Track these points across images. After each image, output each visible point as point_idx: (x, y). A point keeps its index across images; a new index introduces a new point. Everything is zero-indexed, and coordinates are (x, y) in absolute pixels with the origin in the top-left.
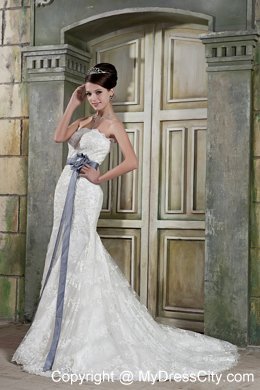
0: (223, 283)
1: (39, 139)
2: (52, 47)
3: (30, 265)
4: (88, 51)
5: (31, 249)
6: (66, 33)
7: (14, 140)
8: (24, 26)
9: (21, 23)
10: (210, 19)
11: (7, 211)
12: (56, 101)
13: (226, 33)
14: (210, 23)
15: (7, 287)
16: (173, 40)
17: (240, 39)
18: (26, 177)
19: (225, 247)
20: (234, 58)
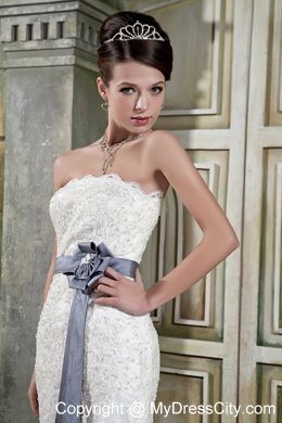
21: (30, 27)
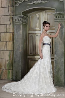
1: (16, 37)
2: (19, 16)
3: (14, 67)
4: (28, 16)
5: (15, 63)
6: (22, 12)
7: (11, 37)
9: (12, 10)
10: (55, 9)
11: (9, 54)
12: (20, 28)
13: (59, 13)
14: (55, 10)
15: (9, 72)
16: (47, 14)
17: (62, 14)
18: (13, 46)
19: (59, 63)
20: (61, 18)
21: (17, 19)
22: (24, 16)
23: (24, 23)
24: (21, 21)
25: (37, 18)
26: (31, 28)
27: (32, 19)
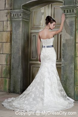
0: (67, 81)
1: (15, 37)
2: (18, 10)
3: (12, 74)
4: (30, 11)
5: (12, 69)
6: (22, 6)
8: (11, 4)
10: (63, 1)
11: (6, 59)
12: (20, 26)
13: (68, 6)
14: (63, 2)
15: (6, 81)
16: (54, 8)
17: (72, 7)
18: (11, 48)
19: (67, 69)
20: (70, 13)
21: (16, 14)
22: (24, 10)
23: (24, 20)
24: (21, 17)
25: (42, 13)
26: (34, 26)
27: (35, 14)
